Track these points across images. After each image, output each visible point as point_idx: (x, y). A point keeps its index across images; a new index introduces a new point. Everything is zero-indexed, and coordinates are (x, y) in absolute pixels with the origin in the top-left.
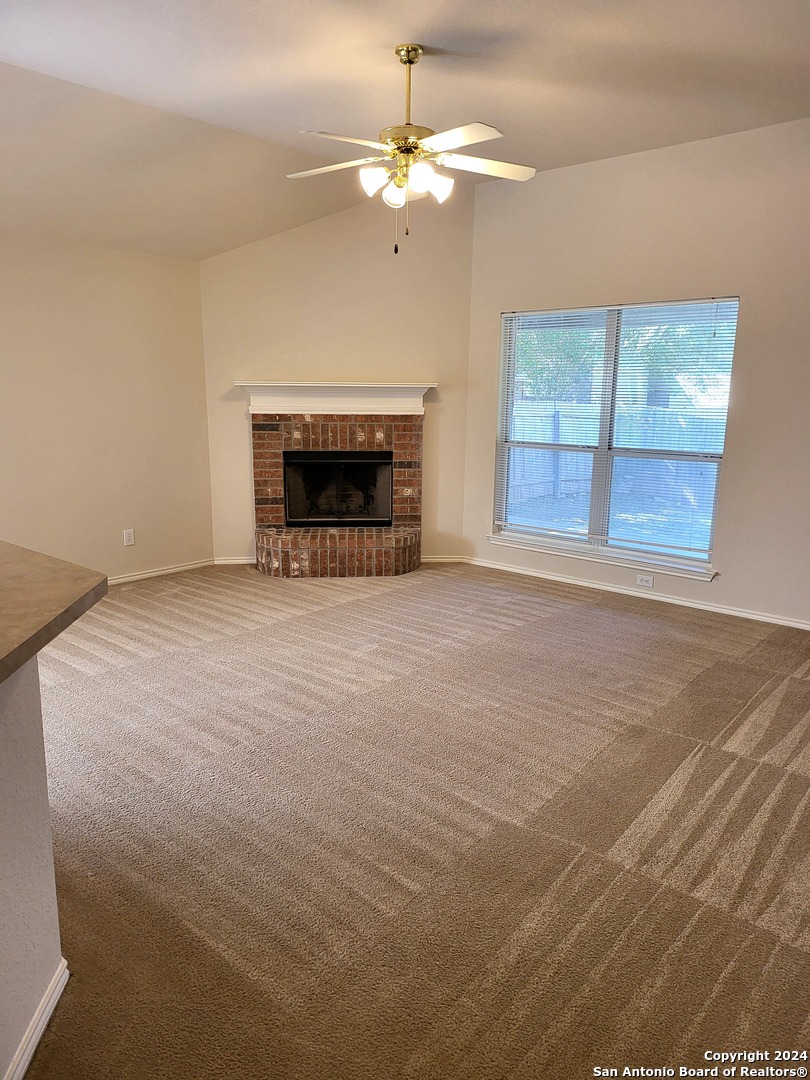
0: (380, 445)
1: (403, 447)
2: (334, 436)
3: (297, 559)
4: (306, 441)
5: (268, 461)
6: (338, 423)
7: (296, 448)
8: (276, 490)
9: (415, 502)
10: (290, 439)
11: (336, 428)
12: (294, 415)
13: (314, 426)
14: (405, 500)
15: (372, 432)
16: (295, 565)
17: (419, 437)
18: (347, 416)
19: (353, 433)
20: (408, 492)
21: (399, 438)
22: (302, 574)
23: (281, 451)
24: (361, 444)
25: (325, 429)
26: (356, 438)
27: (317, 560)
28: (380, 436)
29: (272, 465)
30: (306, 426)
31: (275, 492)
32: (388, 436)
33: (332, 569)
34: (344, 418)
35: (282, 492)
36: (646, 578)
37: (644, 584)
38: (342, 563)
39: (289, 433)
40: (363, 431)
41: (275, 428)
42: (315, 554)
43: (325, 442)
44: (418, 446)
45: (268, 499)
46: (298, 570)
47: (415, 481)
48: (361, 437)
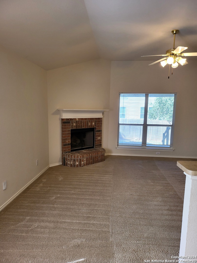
0: (93, 126)
1: (98, 126)
2: (83, 124)
3: (83, 161)
4: (77, 126)
5: (67, 133)
6: (84, 121)
7: (74, 128)
8: (69, 141)
9: (100, 141)
10: (73, 126)
11: (84, 122)
12: (74, 119)
13: (79, 122)
14: (98, 140)
15: (92, 123)
16: (82, 163)
17: (101, 124)
18: (86, 118)
19: (88, 123)
20: (99, 138)
21: (98, 124)
22: (84, 165)
23: (70, 129)
24: (89, 126)
25: (81, 122)
26: (88, 125)
27: (88, 160)
28: (93, 123)
29: (68, 134)
30: (77, 122)
31: (68, 142)
32: (95, 124)
33: (91, 162)
34: (86, 119)
35: (70, 142)
36: (158, 152)
37: (158, 154)
38: (93, 160)
39: (73, 124)
40: (90, 123)
41: (69, 123)
42: (87, 158)
43: (81, 126)
44: (101, 126)
45: (67, 144)
46: (83, 164)
47: (100, 135)
48: (89, 124)
